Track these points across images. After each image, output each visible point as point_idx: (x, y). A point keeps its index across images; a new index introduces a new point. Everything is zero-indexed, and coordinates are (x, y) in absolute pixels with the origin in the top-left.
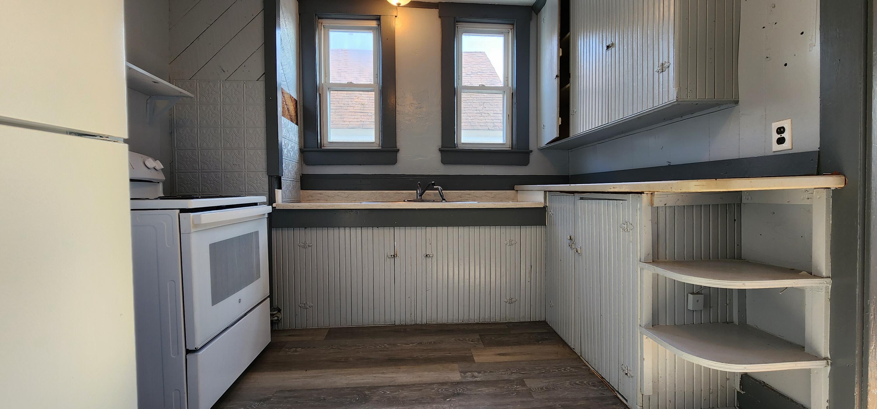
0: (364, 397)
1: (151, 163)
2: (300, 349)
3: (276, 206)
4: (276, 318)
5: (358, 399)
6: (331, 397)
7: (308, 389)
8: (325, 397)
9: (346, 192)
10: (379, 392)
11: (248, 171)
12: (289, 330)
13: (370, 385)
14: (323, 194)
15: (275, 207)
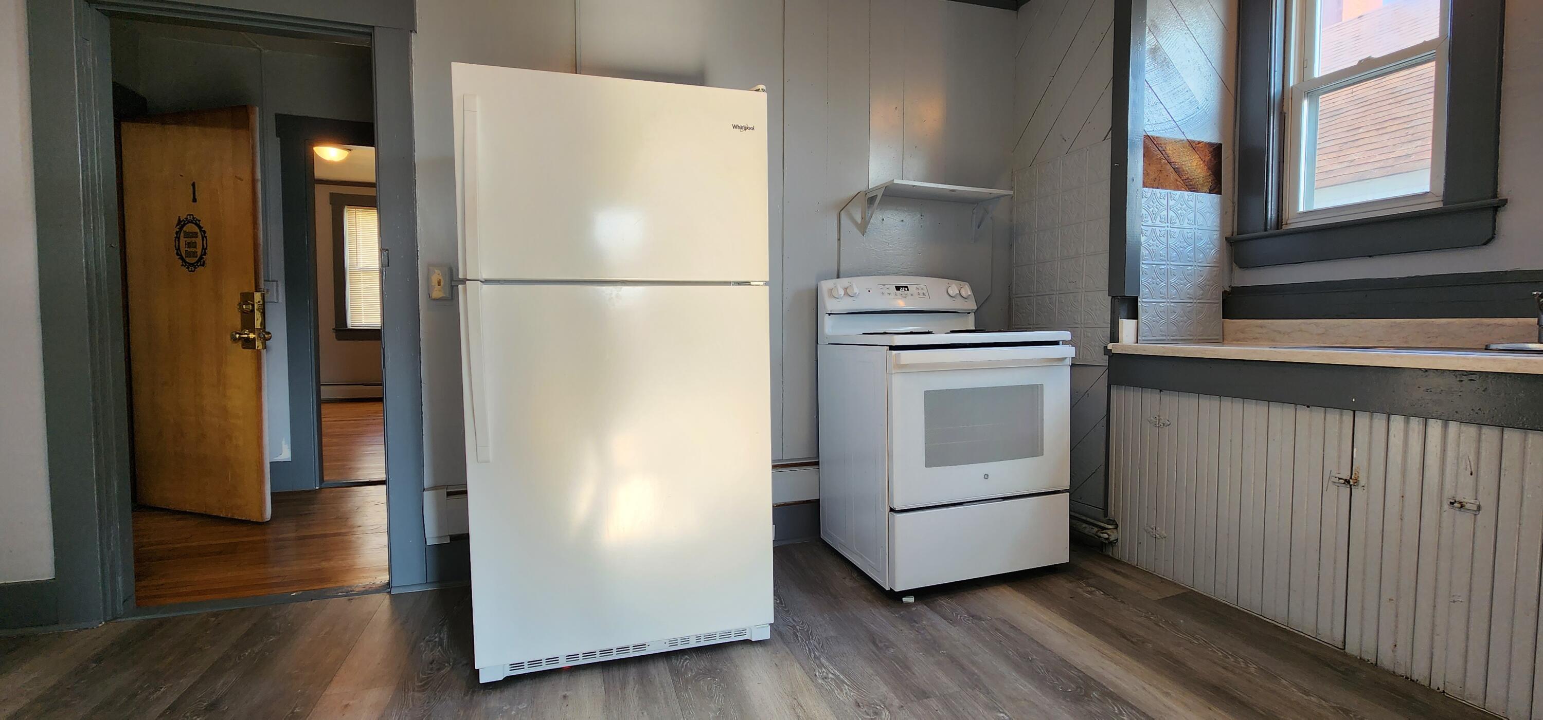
0: (1083, 696)
1: (954, 289)
2: (1102, 593)
3: (1113, 347)
4: (1106, 536)
5: (1070, 690)
6: (1042, 665)
7: (1032, 639)
8: (1037, 660)
9: (1321, 323)
10: (1113, 707)
11: (1086, 291)
12: (1124, 564)
13: (1116, 692)
14: (1265, 327)
15: (1111, 350)
